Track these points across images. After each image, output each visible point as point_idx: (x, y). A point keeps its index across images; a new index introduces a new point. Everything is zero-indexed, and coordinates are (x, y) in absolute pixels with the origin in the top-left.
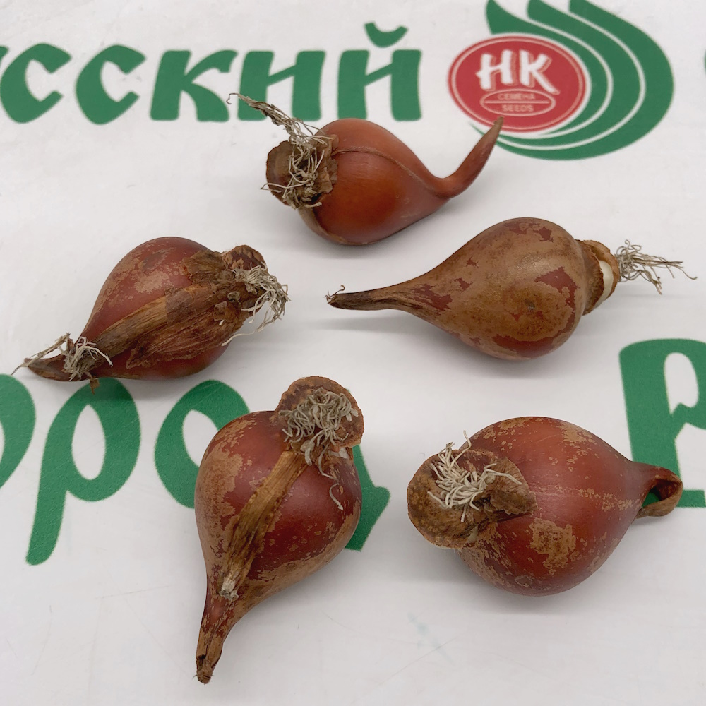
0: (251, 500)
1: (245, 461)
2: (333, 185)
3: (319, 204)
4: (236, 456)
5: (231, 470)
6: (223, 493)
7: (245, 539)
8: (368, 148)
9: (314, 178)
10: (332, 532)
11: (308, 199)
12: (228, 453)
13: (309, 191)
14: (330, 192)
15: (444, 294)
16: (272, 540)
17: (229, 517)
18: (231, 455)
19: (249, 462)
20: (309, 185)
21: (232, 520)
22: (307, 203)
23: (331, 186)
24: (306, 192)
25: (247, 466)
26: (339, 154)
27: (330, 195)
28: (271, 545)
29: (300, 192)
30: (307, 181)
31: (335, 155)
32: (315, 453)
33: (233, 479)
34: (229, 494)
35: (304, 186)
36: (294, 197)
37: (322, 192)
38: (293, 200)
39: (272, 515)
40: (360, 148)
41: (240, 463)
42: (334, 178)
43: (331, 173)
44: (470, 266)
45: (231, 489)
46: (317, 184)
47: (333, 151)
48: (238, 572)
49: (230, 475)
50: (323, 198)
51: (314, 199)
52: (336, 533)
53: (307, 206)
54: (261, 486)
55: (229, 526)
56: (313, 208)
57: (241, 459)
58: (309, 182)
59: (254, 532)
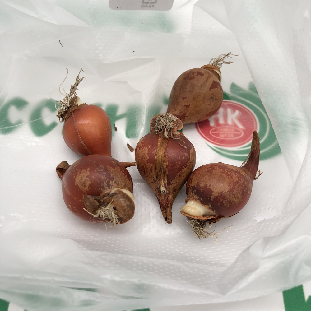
0: (156, 158)
1: (148, 148)
4: (144, 148)
5: (145, 153)
6: (146, 161)
7: (160, 171)
10: (188, 156)
12: (142, 149)
15: (182, 113)
16: (169, 167)
17: (152, 167)
18: (143, 149)
19: (150, 147)
21: (153, 168)
25: (149, 149)
28: (170, 169)
32: (169, 134)
33: (147, 155)
34: (148, 160)
39: (165, 159)
41: (147, 149)
44: (185, 100)
45: (148, 158)
48: (164, 184)
52: (189, 156)
54: (156, 152)
55: (153, 171)
57: (146, 148)
59: (162, 167)
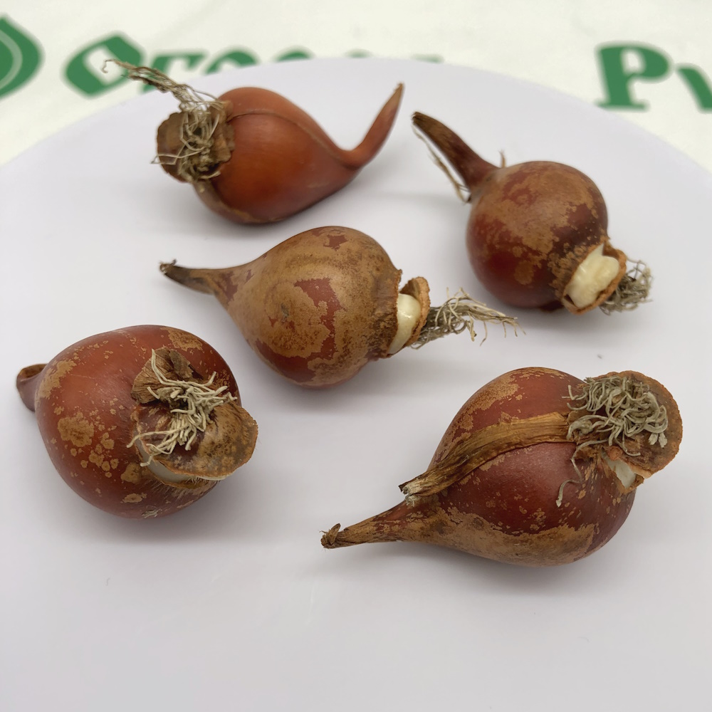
0: (490, 427)
1: (516, 394)
2: (231, 152)
3: (217, 173)
4: (515, 386)
5: (499, 393)
6: (477, 407)
7: (458, 458)
8: (264, 110)
9: (210, 145)
10: (537, 524)
11: (205, 169)
12: (513, 379)
13: (205, 159)
14: (229, 160)
16: (478, 479)
17: (464, 431)
18: (512, 382)
19: (519, 398)
20: (204, 153)
21: (463, 435)
22: (204, 173)
23: (229, 153)
24: (202, 161)
26: (235, 118)
27: (229, 163)
28: (475, 483)
29: (195, 161)
30: (203, 148)
31: (231, 120)
33: (494, 401)
34: (480, 410)
35: (200, 154)
36: (189, 168)
37: (220, 162)
38: (189, 171)
39: (494, 454)
40: (257, 110)
41: (512, 392)
42: (232, 144)
43: (227, 140)
45: (485, 408)
46: (213, 152)
47: (228, 117)
48: (430, 484)
49: (495, 396)
50: (222, 167)
51: (212, 168)
53: (205, 177)
54: (508, 422)
55: (457, 440)
56: (210, 179)
57: (516, 390)
58: (205, 150)
59: (468, 457)
